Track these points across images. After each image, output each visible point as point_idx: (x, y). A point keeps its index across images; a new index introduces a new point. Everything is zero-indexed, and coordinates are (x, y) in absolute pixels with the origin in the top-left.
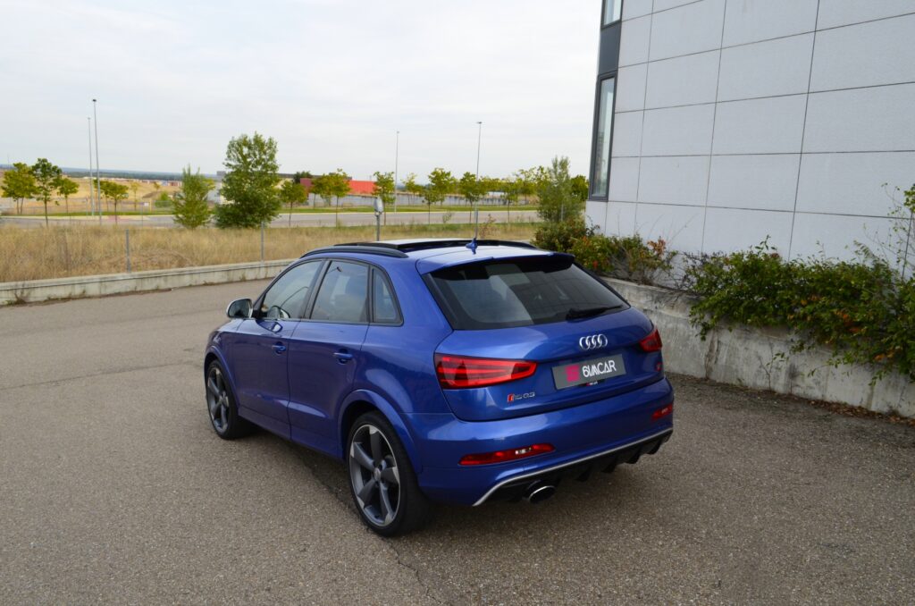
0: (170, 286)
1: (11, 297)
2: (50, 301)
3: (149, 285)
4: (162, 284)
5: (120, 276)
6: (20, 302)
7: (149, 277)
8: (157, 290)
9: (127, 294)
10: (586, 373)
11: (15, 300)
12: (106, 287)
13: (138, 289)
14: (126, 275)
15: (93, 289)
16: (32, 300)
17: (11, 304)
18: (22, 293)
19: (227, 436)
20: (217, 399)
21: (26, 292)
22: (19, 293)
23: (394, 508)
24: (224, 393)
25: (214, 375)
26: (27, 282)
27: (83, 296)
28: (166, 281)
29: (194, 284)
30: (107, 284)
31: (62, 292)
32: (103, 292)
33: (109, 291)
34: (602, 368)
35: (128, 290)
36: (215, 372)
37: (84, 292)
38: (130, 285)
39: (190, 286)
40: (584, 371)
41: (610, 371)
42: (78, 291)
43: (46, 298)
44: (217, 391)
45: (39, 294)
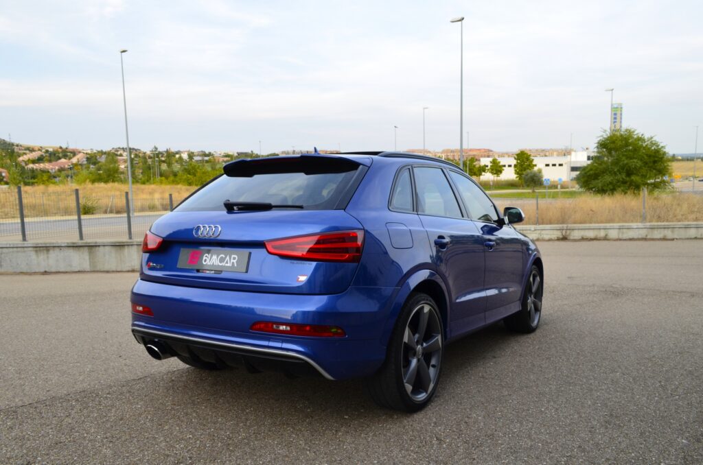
0: (676, 236)
1: (558, 234)
2: (583, 239)
3: (657, 234)
4: (669, 234)
5: (634, 225)
6: (564, 239)
7: (659, 228)
8: (664, 239)
11: (561, 237)
12: (623, 233)
13: (648, 237)
14: (640, 225)
15: (613, 234)
16: (572, 238)
17: (558, 239)
18: (566, 232)
21: (568, 232)
22: (564, 232)
26: (569, 225)
27: (606, 239)
28: (673, 232)
29: (699, 237)
30: (624, 230)
31: (591, 234)
32: (621, 237)
33: (625, 236)
34: (222, 260)
35: (640, 237)
37: (606, 235)
38: (643, 233)
39: (696, 238)
40: (204, 258)
42: (602, 234)
43: (580, 238)
45: (576, 234)
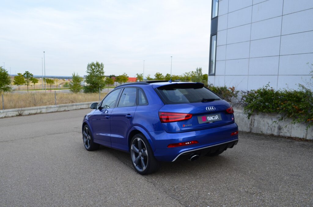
0: (69, 109)
1: (17, 113)
2: (30, 114)
3: (62, 109)
4: (66, 109)
5: (53, 106)
6: (20, 115)
7: (62, 106)
8: (65, 111)
9: (55, 112)
10: (209, 119)
11: (18, 114)
12: (48, 110)
13: (59, 110)
14: (55, 106)
15: (44, 111)
16: (24, 114)
17: (17, 116)
18: (21, 112)
19: (89, 150)
20: (86, 138)
21: (22, 112)
22: (20, 112)
23: (146, 165)
24: (89, 135)
25: (86, 130)
26: (22, 108)
27: (41, 113)
28: (68, 108)
29: (77, 109)
30: (49, 109)
31: (34, 112)
32: (47, 112)
33: (49, 111)
34: (214, 118)
35: (55, 111)
36: (86, 128)
37: (41, 111)
38: (56, 109)
39: (76, 109)
40: (208, 118)
41: (216, 119)
42: (39, 111)
43: (28, 114)
44: (87, 135)
45: (26, 112)
